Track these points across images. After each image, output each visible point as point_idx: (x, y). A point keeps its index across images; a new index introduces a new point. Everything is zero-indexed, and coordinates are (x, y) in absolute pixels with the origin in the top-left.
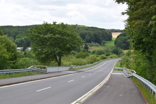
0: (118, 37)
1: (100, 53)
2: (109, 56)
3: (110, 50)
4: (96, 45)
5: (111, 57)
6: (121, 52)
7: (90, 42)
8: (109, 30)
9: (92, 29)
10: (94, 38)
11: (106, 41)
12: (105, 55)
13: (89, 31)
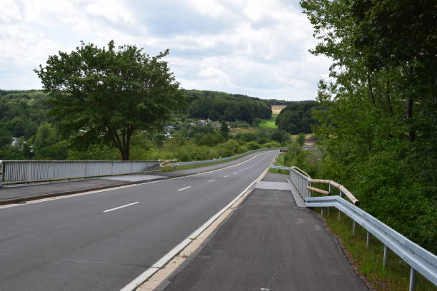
0: (282, 112)
1: (249, 138)
2: (265, 145)
3: (268, 134)
4: (244, 125)
5: (269, 147)
6: (287, 139)
7: (233, 120)
8: (266, 101)
9: (238, 98)
10: (240, 112)
11: (262, 118)
12: (257, 143)
13: (233, 101)
